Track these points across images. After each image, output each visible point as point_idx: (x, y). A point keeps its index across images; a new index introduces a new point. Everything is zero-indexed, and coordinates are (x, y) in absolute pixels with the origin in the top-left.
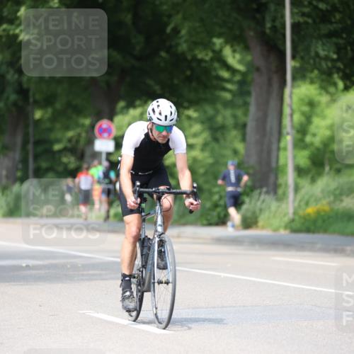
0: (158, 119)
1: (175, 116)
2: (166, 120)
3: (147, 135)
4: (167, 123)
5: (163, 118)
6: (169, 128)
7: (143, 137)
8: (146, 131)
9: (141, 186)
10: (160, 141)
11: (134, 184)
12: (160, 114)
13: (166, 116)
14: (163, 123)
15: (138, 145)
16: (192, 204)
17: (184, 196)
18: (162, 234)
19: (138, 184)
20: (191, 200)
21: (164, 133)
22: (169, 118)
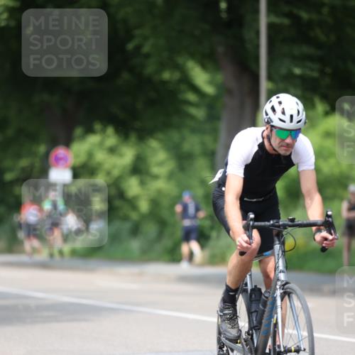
0: (281, 120)
1: (303, 116)
2: (291, 121)
3: (261, 146)
4: (293, 126)
5: (287, 118)
6: (295, 133)
7: (256, 148)
8: (260, 141)
9: (255, 220)
10: (282, 152)
11: (245, 217)
12: (283, 113)
13: (292, 116)
14: (288, 125)
15: (250, 161)
16: (326, 239)
17: (314, 228)
18: (287, 283)
19: (252, 216)
20: (325, 234)
21: (289, 141)
22: (296, 119)
